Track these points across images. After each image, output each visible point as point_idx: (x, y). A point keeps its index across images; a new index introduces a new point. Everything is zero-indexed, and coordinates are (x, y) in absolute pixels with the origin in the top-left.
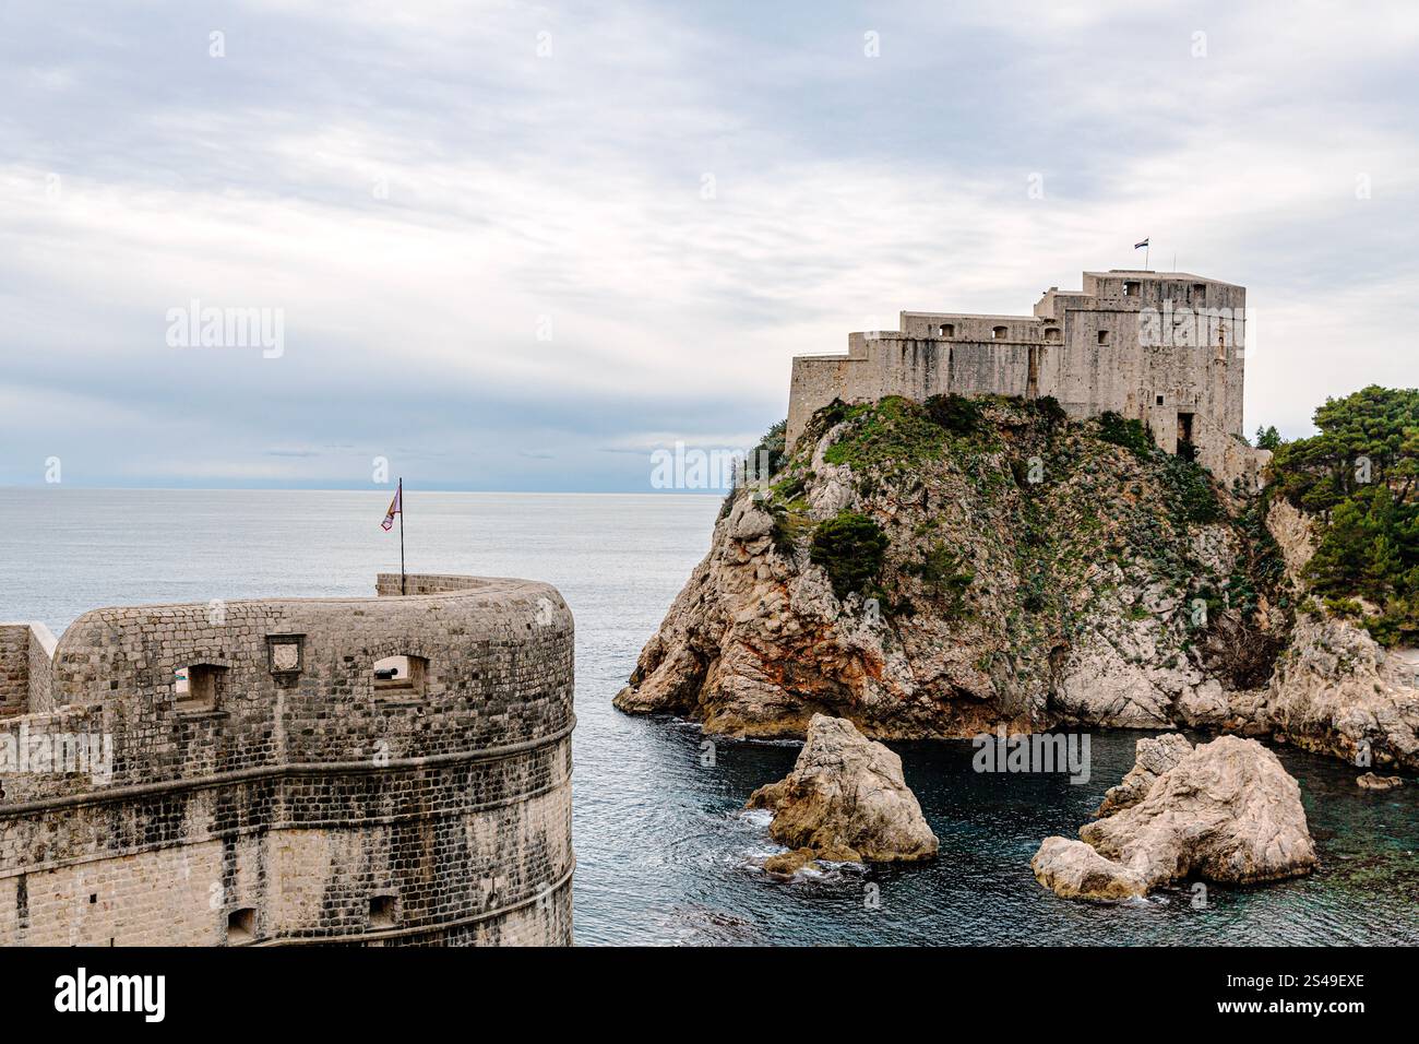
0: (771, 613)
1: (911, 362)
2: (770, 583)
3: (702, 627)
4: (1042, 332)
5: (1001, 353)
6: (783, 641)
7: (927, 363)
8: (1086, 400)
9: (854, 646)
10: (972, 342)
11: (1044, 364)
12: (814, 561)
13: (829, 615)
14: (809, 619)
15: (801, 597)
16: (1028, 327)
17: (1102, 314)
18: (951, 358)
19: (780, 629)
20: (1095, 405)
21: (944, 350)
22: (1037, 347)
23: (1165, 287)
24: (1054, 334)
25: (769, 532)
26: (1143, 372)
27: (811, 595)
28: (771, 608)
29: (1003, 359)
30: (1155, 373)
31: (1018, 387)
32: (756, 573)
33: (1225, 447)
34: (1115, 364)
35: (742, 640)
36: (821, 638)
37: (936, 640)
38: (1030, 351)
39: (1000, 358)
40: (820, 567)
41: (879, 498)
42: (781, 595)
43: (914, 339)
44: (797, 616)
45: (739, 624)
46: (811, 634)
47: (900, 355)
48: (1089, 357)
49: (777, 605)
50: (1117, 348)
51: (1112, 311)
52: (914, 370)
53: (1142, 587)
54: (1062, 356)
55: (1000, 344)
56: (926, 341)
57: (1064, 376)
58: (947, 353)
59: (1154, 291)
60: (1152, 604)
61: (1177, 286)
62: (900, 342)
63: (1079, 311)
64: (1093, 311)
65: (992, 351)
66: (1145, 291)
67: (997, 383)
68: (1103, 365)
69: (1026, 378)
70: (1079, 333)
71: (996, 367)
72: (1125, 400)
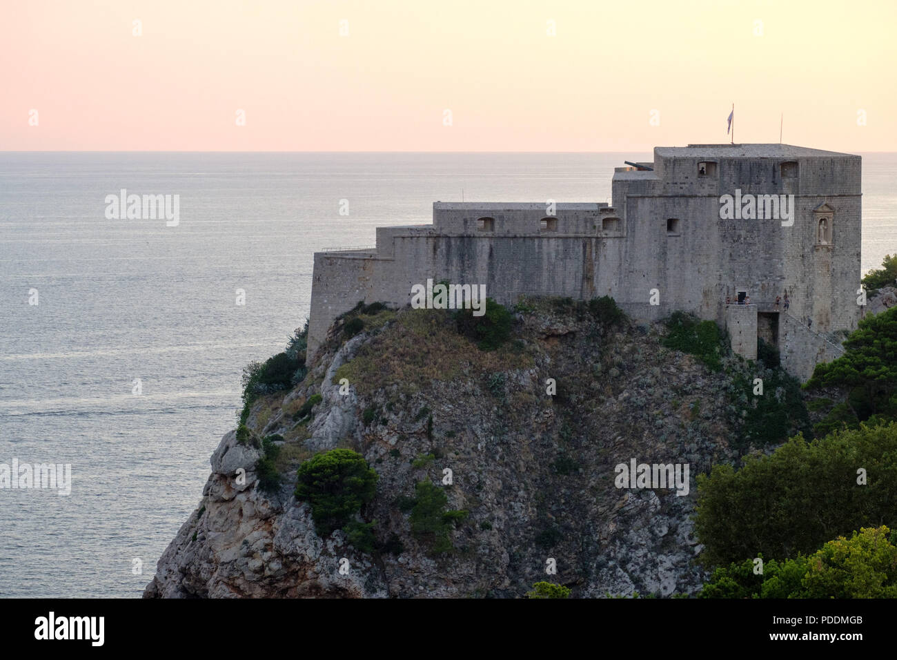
0: (254, 552)
1: (443, 261)
2: (253, 522)
3: (192, 568)
4: (599, 223)
5: (550, 247)
6: (267, 581)
7: (463, 262)
9: (335, 586)
10: (516, 237)
11: (602, 259)
12: (299, 498)
13: (310, 554)
14: (291, 559)
15: (283, 536)
16: (581, 217)
17: (671, 200)
18: (491, 255)
19: (262, 569)
20: (664, 305)
21: (483, 247)
22: (594, 241)
24: (615, 224)
25: (254, 468)
26: (722, 266)
27: (293, 534)
28: (254, 548)
29: (553, 255)
30: (735, 265)
31: (568, 284)
32: (241, 510)
33: (817, 350)
34: (688, 257)
35: (226, 580)
36: (304, 578)
37: (421, 579)
38: (584, 247)
39: (549, 254)
40: (304, 504)
41: (379, 427)
42: (265, 533)
43: (446, 237)
44: (280, 555)
45: (223, 564)
46: (294, 573)
47: (430, 251)
48: (656, 249)
49: (260, 544)
50: (690, 238)
51: (684, 196)
52: (447, 270)
53: (679, 518)
54: (624, 250)
55: (549, 238)
56: (462, 237)
57: (626, 272)
58: (487, 249)
59: (732, 172)
60: (686, 535)
61: (760, 165)
62: (430, 240)
63: (643, 197)
64: (660, 196)
65: (540, 247)
66: (722, 173)
67: (546, 283)
68: (673, 257)
69: (580, 275)
70: (643, 222)
71: (545, 265)
72: (701, 297)
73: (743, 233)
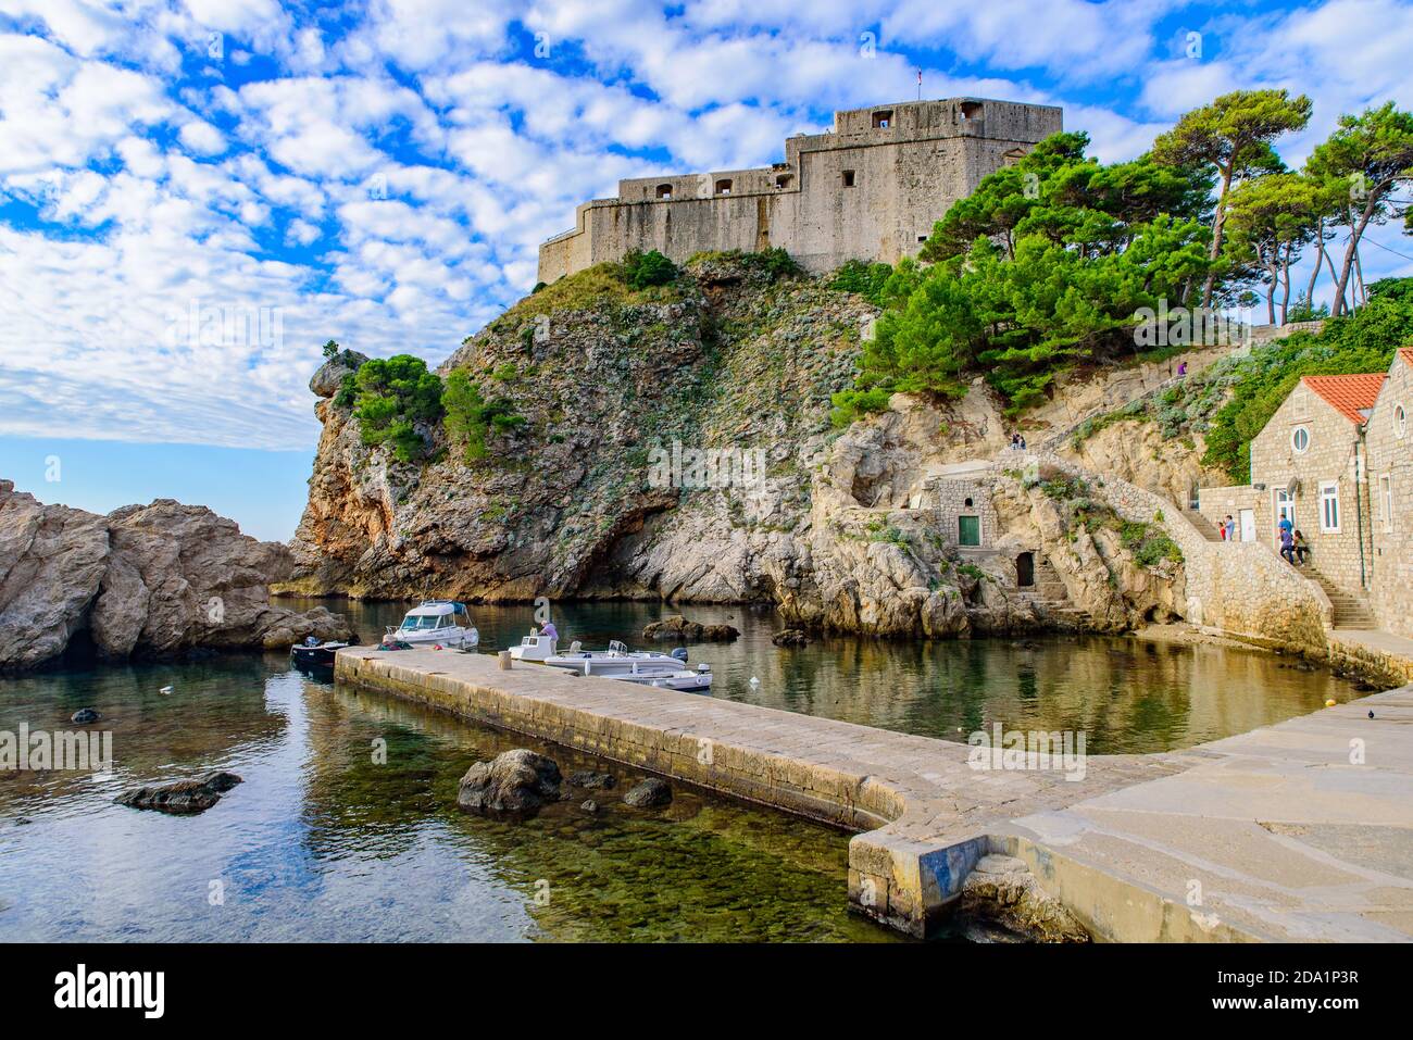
1: (624, 228)
4: (773, 180)
5: (726, 207)
7: (642, 227)
8: (830, 249)
10: (691, 200)
11: (776, 214)
16: (756, 176)
17: (846, 152)
18: (668, 219)
20: (841, 254)
21: (660, 212)
22: (768, 197)
23: (924, 112)
24: (789, 180)
26: (900, 212)
29: (728, 214)
30: (914, 210)
31: (746, 243)
34: (864, 206)
38: (759, 203)
39: (724, 214)
43: (627, 205)
47: (613, 219)
48: (830, 200)
50: (867, 189)
51: (859, 147)
52: (628, 235)
54: (798, 204)
55: (724, 198)
56: (642, 204)
57: (801, 225)
58: (665, 213)
59: (910, 118)
61: (939, 107)
62: (613, 209)
63: (817, 152)
64: (834, 149)
65: (715, 207)
66: (898, 120)
68: (849, 208)
69: (755, 232)
70: (817, 176)
71: (720, 223)
72: (879, 245)
73: (922, 177)
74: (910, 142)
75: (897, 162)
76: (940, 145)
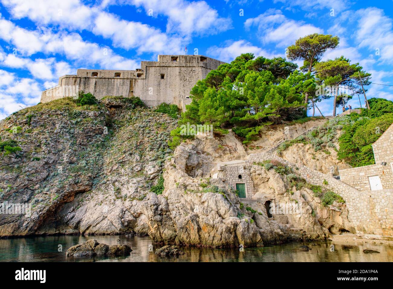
1: (78, 85)
4: (136, 74)
5: (118, 82)
7: (85, 86)
8: (155, 99)
10: (105, 78)
11: (136, 86)
16: (130, 73)
17: (162, 68)
18: (96, 84)
20: (159, 101)
21: (93, 81)
22: (134, 80)
23: (188, 58)
26: (180, 89)
29: (119, 84)
30: (185, 88)
31: (125, 94)
34: (168, 86)
38: (130, 81)
39: (117, 84)
43: (80, 78)
47: (74, 82)
48: (156, 83)
50: (169, 80)
51: (166, 67)
54: (144, 83)
55: (117, 79)
56: (86, 78)
57: (145, 90)
58: (94, 82)
59: (183, 59)
61: (193, 57)
62: (74, 79)
63: (152, 67)
64: (158, 66)
65: (114, 82)
66: (180, 60)
67: (115, 93)
68: (162, 86)
69: (128, 91)
70: (152, 75)
71: (115, 87)
72: (173, 99)
73: (188, 78)
74: (183, 67)
75: (179, 72)
76: (194, 69)
